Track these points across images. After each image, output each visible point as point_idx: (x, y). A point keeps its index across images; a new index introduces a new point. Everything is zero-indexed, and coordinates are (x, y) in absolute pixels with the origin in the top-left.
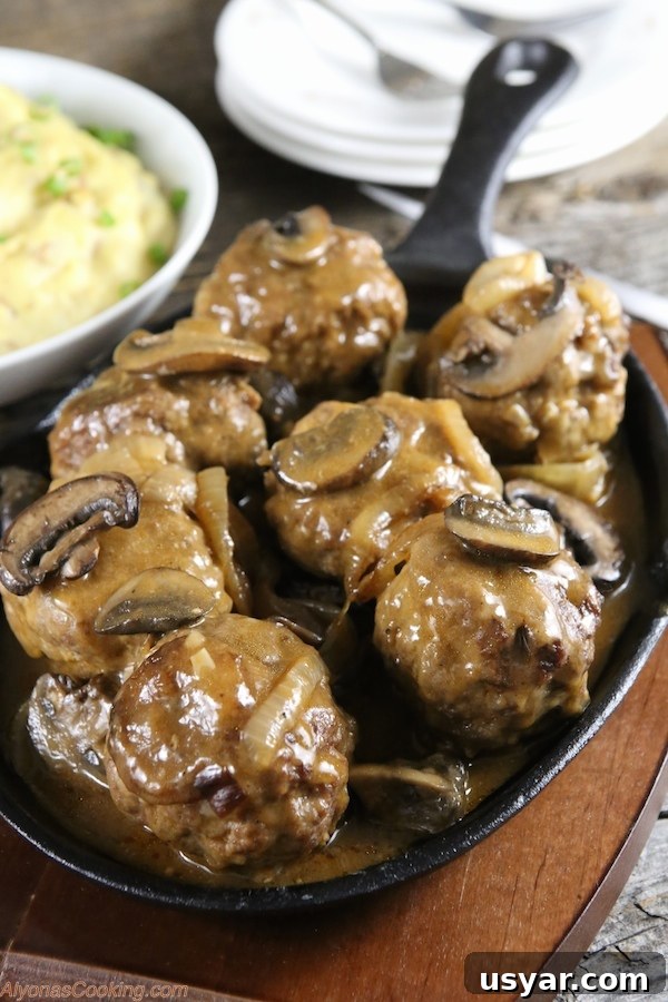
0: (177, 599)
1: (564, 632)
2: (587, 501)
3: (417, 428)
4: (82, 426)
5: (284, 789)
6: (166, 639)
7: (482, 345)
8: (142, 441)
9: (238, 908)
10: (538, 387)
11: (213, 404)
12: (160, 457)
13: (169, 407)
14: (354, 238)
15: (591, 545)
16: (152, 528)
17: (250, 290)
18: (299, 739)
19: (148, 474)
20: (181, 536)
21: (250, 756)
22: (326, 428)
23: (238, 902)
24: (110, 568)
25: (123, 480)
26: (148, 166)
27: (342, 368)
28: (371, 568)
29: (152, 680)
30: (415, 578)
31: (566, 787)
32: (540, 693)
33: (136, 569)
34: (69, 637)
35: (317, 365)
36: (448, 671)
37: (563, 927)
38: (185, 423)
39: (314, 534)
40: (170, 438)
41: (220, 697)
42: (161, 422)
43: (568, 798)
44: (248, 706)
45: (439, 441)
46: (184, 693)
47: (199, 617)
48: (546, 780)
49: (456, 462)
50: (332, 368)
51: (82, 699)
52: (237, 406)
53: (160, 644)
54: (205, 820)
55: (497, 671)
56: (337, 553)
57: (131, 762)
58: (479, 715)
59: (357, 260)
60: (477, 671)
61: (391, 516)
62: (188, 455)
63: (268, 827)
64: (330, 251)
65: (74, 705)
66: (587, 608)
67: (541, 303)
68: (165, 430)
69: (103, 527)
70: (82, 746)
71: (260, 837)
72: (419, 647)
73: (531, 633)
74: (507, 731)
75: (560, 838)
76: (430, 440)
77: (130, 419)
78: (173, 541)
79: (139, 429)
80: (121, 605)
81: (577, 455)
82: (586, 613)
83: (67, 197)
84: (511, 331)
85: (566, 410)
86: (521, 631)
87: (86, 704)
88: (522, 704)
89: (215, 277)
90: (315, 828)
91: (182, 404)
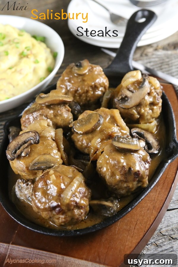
0: (48, 162)
1: (140, 168)
2: (152, 133)
3: (108, 117)
4: (28, 117)
5: (72, 208)
6: (45, 172)
7: (125, 96)
8: (42, 121)
9: (62, 235)
10: (139, 105)
11: (59, 112)
12: (46, 125)
13: (48, 113)
14: (95, 67)
15: (152, 144)
16: (43, 143)
17: (69, 81)
18: (76, 196)
19: (43, 130)
20: (50, 145)
21: (64, 200)
22: (85, 118)
23: (62, 234)
24: (33, 154)
25: (36, 132)
26: (48, 46)
27: (92, 100)
28: (96, 152)
29: (41, 182)
30: (105, 156)
31: (143, 204)
32: (135, 183)
33: (39, 154)
34: (23, 170)
35: (86, 99)
36: (113, 178)
37: (140, 239)
38: (52, 116)
39: (82, 144)
40: (49, 120)
41: (57, 186)
42: (46, 116)
43: (144, 207)
44: (63, 188)
45: (113, 120)
46: (48, 185)
47: (53, 166)
48: (136, 204)
49: (117, 125)
50: (90, 100)
51: (27, 185)
52: (65, 112)
53: (44, 173)
54: (54, 215)
55: (124, 178)
56: (88, 149)
57: (37, 201)
58: (121, 188)
59: (96, 73)
60: (120, 178)
61: (101, 139)
62: (53, 124)
63: (69, 216)
64: (89, 70)
65: (26, 186)
66: (147, 162)
67: (140, 84)
68: (47, 118)
69: (31, 144)
70: (28, 196)
71: (67, 219)
72: (106, 173)
73: (132, 169)
74: (127, 192)
75: (141, 217)
76: (111, 120)
77: (39, 116)
78: (48, 147)
79: (41, 118)
80: (35, 163)
81: (150, 121)
82: (147, 163)
83: (27, 56)
84: (132, 92)
85: (146, 111)
86: (130, 169)
87: (28, 186)
88: (131, 186)
89: (61, 78)
90: (80, 216)
91: (52, 112)
